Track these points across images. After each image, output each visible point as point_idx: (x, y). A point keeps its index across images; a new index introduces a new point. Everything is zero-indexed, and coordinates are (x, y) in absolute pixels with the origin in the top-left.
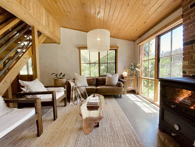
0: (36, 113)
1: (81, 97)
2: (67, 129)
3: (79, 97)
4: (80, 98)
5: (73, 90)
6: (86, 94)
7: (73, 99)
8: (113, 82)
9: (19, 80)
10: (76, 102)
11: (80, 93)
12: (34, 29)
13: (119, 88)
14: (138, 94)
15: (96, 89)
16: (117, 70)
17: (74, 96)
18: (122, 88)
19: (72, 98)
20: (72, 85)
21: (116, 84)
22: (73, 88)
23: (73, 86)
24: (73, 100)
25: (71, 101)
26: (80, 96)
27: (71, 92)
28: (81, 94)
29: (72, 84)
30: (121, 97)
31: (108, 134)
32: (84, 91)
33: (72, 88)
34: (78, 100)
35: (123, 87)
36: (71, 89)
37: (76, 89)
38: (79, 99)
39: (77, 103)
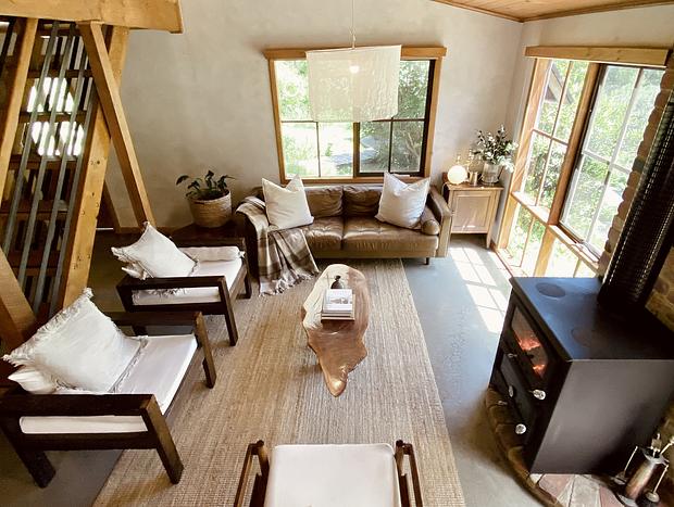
0: (200, 345)
1: (293, 265)
2: (272, 370)
3: (285, 266)
4: (289, 267)
5: (264, 245)
6: (308, 256)
7: (269, 271)
8: (404, 216)
9: (113, 249)
10: (278, 283)
11: (287, 254)
12: (91, 33)
13: (423, 238)
14: (492, 247)
15: (343, 243)
16: (431, 153)
17: (269, 263)
18: (435, 240)
19: (265, 268)
20: (258, 229)
21: (414, 221)
22: (263, 239)
23: (263, 231)
24: (269, 277)
25: (262, 278)
26: (290, 261)
27: (260, 250)
28: (293, 256)
29: (260, 224)
30: (427, 264)
31: (369, 385)
32: (301, 248)
33: (259, 237)
34: (286, 275)
35: (438, 235)
36: (259, 241)
37: (273, 241)
38: (288, 272)
39: (282, 284)
